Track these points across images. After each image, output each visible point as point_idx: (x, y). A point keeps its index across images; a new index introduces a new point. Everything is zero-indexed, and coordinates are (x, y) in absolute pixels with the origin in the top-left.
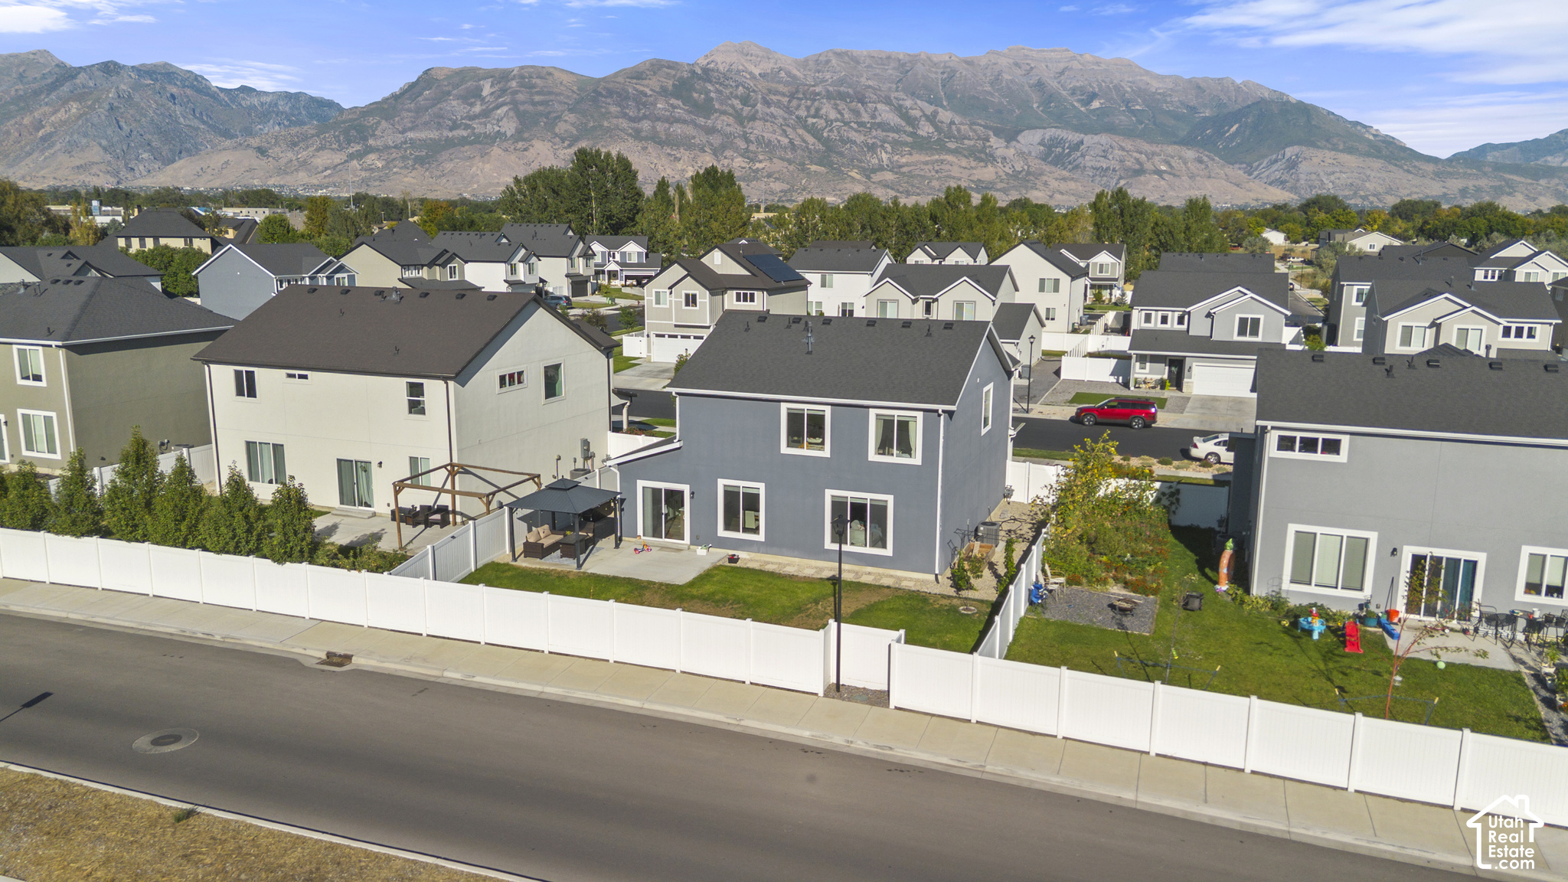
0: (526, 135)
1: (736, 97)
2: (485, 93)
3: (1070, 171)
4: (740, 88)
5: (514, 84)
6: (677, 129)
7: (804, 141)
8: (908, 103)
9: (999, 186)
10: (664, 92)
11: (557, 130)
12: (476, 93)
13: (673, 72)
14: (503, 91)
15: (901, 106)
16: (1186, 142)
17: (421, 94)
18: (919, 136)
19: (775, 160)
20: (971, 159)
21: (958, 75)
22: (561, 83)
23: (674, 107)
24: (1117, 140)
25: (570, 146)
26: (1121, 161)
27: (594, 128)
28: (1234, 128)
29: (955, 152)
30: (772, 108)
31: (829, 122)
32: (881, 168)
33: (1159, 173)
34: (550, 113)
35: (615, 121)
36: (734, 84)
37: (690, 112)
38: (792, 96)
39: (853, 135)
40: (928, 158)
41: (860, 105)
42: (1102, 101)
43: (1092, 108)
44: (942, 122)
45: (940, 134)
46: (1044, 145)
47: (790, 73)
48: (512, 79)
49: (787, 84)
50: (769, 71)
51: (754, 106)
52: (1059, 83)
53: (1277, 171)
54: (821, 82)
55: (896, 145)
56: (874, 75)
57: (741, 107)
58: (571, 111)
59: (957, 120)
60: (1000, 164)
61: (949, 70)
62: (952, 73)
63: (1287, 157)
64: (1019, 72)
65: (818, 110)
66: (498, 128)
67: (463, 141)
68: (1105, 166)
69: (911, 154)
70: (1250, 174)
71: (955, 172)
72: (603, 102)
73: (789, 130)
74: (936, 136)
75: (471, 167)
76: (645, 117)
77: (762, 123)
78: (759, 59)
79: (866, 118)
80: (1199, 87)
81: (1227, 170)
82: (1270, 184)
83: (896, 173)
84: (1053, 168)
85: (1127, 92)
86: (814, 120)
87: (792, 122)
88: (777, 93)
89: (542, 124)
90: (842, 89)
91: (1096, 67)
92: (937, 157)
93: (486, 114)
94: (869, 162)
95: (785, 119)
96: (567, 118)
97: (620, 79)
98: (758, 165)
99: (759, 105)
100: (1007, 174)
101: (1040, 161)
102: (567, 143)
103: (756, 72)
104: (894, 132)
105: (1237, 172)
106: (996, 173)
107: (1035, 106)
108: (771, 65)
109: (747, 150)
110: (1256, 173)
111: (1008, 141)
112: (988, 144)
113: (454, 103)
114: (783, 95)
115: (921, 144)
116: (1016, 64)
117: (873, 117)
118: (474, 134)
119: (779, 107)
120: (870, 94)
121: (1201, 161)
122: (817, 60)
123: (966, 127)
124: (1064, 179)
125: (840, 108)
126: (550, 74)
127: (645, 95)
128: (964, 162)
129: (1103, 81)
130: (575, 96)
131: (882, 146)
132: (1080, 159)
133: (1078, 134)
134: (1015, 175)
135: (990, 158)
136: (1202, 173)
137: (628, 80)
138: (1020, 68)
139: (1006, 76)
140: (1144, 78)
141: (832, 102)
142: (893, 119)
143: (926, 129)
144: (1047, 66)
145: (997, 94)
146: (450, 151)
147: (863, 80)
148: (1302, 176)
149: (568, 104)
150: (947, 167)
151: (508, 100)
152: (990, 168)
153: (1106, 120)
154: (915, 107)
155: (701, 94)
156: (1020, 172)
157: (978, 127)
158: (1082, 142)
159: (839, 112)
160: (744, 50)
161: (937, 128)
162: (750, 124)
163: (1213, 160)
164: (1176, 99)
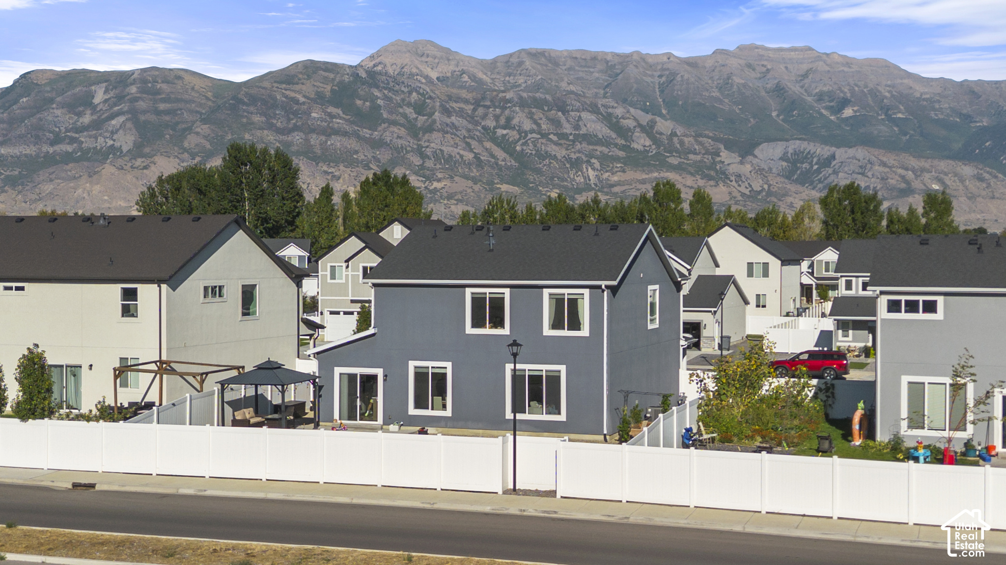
0: (147, 150)
1: (409, 105)
2: (97, 100)
4: (414, 94)
5: (133, 89)
6: (336, 142)
7: (492, 156)
8: (619, 111)
10: (320, 99)
11: (186, 145)
12: (86, 101)
13: (332, 76)
14: (120, 98)
15: (610, 115)
16: (964, 156)
17: (16, 102)
18: (633, 150)
19: (456, 178)
20: (698, 177)
21: (679, 78)
22: (193, 89)
23: (332, 116)
24: (876, 153)
29: (679, 168)
30: (453, 118)
31: (523, 133)
34: (177, 123)
35: (258, 133)
36: (406, 90)
37: (352, 123)
38: (477, 104)
39: (553, 149)
40: (645, 176)
41: (560, 114)
42: (855, 108)
43: (844, 116)
44: (661, 134)
45: (658, 147)
46: (787, 160)
47: (475, 77)
48: (132, 84)
49: (470, 89)
50: (449, 75)
51: (430, 115)
52: (802, 87)
54: (512, 88)
55: (605, 160)
56: (578, 79)
57: (415, 116)
58: (204, 121)
59: (680, 131)
60: (734, 183)
61: (667, 73)
62: (672, 77)
64: (753, 75)
65: (509, 119)
66: (111, 142)
67: (67, 158)
69: (624, 171)
72: (244, 111)
73: (474, 144)
74: (654, 150)
75: (75, 189)
76: (296, 128)
77: (440, 135)
78: (437, 61)
79: (567, 129)
80: (973, 92)
83: (607, 194)
84: (800, 188)
85: (886, 97)
86: (505, 132)
87: (478, 133)
88: (458, 99)
89: (168, 136)
90: (538, 95)
91: (846, 69)
92: (656, 174)
93: (97, 125)
94: (574, 180)
95: (469, 131)
96: (199, 130)
97: (266, 84)
98: (436, 185)
99: (436, 114)
100: (743, 195)
101: (782, 180)
103: (434, 75)
104: (603, 145)
106: (730, 193)
107: (774, 114)
108: (452, 68)
109: (422, 167)
111: (743, 156)
112: (718, 159)
113: (58, 112)
114: (466, 102)
115: (635, 160)
116: (749, 66)
117: (577, 127)
118: (81, 149)
119: (462, 116)
120: (572, 101)
121: (980, 179)
122: (507, 62)
123: (691, 139)
125: (535, 117)
126: (179, 78)
127: (297, 102)
129: (857, 85)
130: (210, 103)
131: (588, 162)
132: (832, 177)
133: (827, 148)
134: (754, 196)
135: (723, 176)
136: (984, 193)
137: (276, 85)
138: (754, 70)
139: (737, 80)
140: (906, 81)
141: (526, 110)
142: (601, 130)
143: (642, 141)
144: (786, 68)
145: (726, 101)
146: (51, 170)
147: (564, 85)
149: (201, 114)
151: (126, 109)
152: (721, 188)
153: (861, 131)
154: (628, 115)
155: (365, 100)
156: (759, 192)
157: (705, 140)
158: (833, 157)
159: (535, 122)
160: (418, 50)
161: (655, 141)
162: (426, 137)
163: (996, 177)
164: (947, 106)
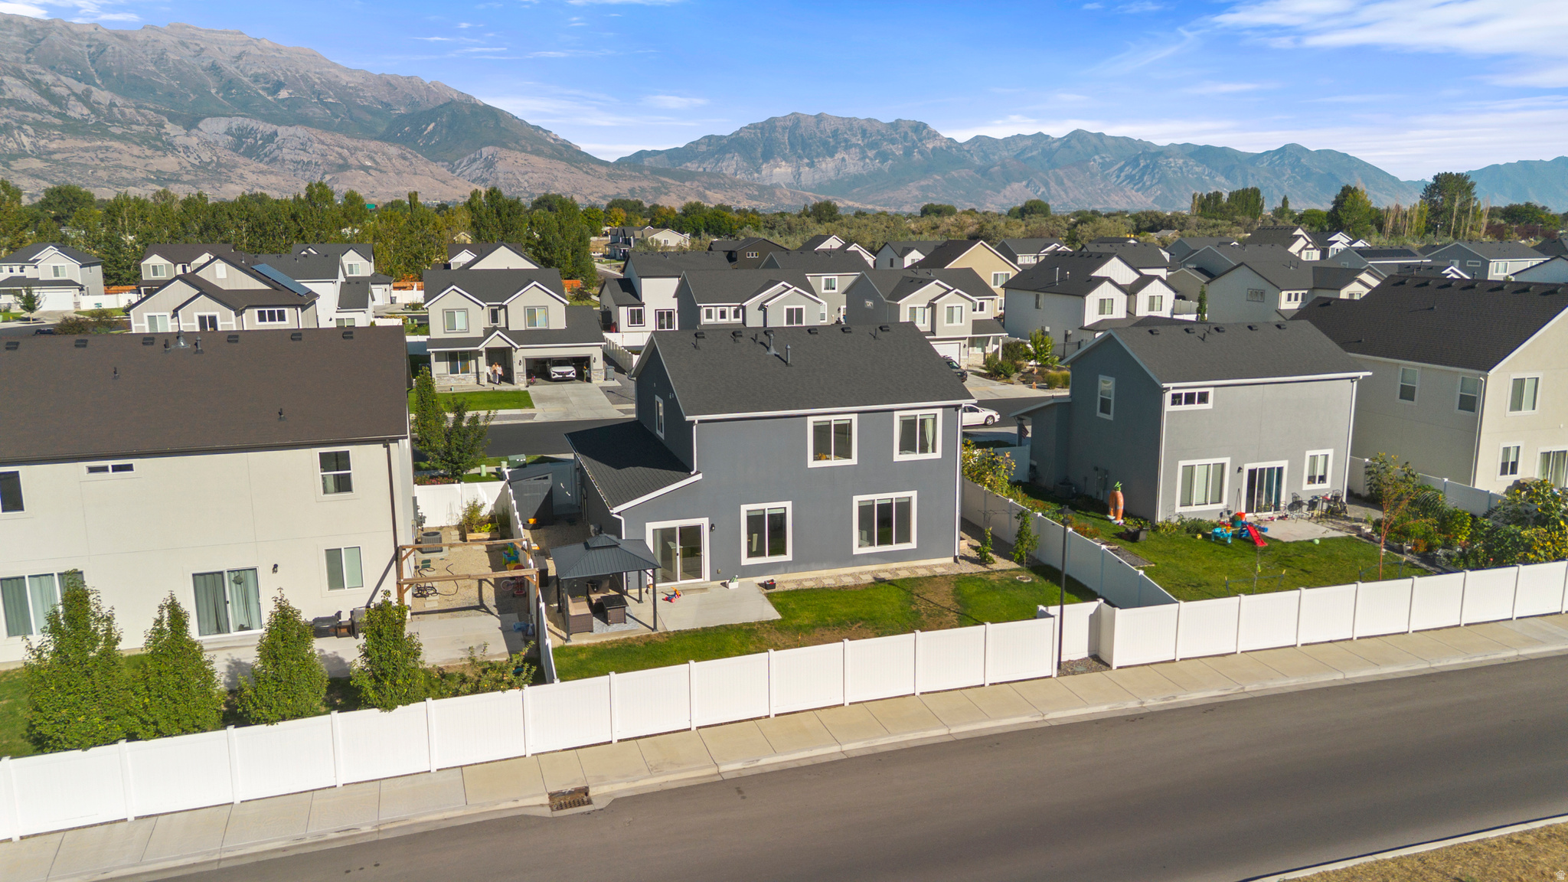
3: (268, 163)
8: (48, 78)
9: (186, 178)
15: (38, 81)
16: (387, 138)
18: (70, 118)
20: (145, 147)
21: (109, 50)
24: (314, 132)
26: (322, 155)
28: (431, 127)
29: (121, 138)
32: (23, 154)
33: (366, 169)
40: (86, 144)
42: (290, 91)
43: (280, 97)
44: (99, 103)
45: (98, 116)
46: (232, 135)
52: (237, 68)
53: (477, 169)
55: (40, 126)
60: (182, 154)
61: (97, 43)
62: (102, 48)
63: (484, 155)
64: (187, 52)
68: (305, 160)
69: (63, 139)
71: (127, 160)
74: (93, 119)
80: (389, 83)
81: (431, 167)
83: (46, 161)
84: (248, 161)
85: (316, 83)
91: (277, 55)
92: (99, 143)
100: (193, 165)
101: (230, 152)
104: (34, 112)
105: (440, 169)
106: (179, 163)
110: (458, 171)
111: (188, 129)
112: (164, 131)
115: (74, 128)
116: (183, 44)
123: (132, 110)
124: (262, 172)
128: (136, 150)
129: (288, 70)
132: (277, 152)
133: (269, 125)
134: (203, 166)
135: (169, 147)
136: (408, 170)
138: (188, 48)
139: (172, 56)
140: (331, 70)
142: (31, 96)
143: (79, 110)
144: (220, 49)
145: (163, 75)
148: (500, 175)
150: (115, 155)
152: (171, 158)
153: (298, 111)
154: (59, 83)
156: (209, 164)
157: (146, 112)
161: (93, 110)
163: (416, 157)
164: (369, 94)
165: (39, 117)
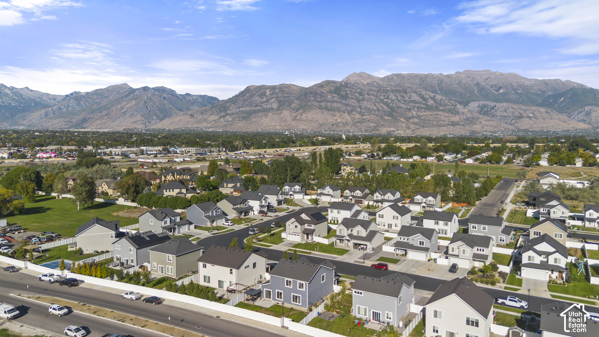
0: (281, 108)
1: (357, 93)
2: (267, 94)
3: (491, 117)
4: (359, 89)
5: (277, 91)
6: (335, 105)
7: (383, 108)
8: (424, 93)
9: (461, 123)
10: (330, 92)
11: (292, 107)
12: (264, 94)
13: (334, 85)
14: (274, 93)
15: (421, 94)
16: (541, 105)
17: (245, 95)
18: (428, 105)
19: (371, 115)
20: (449, 113)
21: (444, 81)
22: (294, 90)
23: (334, 97)
24: (510, 105)
25: (296, 112)
26: (512, 113)
27: (305, 105)
28: (562, 99)
29: (443, 111)
30: (371, 96)
31: (392, 101)
32: (413, 117)
33: (530, 118)
34: (289, 100)
35: (312, 103)
36: (356, 88)
37: (340, 99)
38: (378, 92)
39: (402, 105)
40: (432, 113)
41: (404, 94)
42: (504, 90)
43: (500, 92)
44: (437, 100)
45: (436, 104)
46: (479, 107)
47: (378, 83)
48: (277, 89)
49: (376, 87)
50: (370, 83)
51: (364, 96)
52: (486, 83)
53: (581, 116)
54: (389, 86)
55: (419, 108)
56: (411, 82)
57: (359, 96)
58: (297, 99)
59: (444, 98)
60: (461, 115)
61: (440, 80)
62: (442, 81)
63: (586, 110)
64: (469, 79)
65: (388, 96)
66: (271, 106)
67: (259, 111)
68: (505, 115)
69: (425, 112)
70: (570, 118)
71: (443, 118)
72: (308, 96)
73: (377, 104)
74: (435, 105)
75: (261, 120)
76: (323, 101)
77: (366, 102)
78: (366, 78)
79: (407, 99)
81: (559, 116)
82: (579, 121)
83: (419, 119)
84: (483, 116)
85: (514, 86)
86: (387, 100)
87: (378, 101)
88: (372, 90)
89: (287, 104)
90: (398, 88)
91: (501, 77)
92: (435, 113)
93: (267, 101)
94: (408, 115)
95: (375, 100)
96: (295, 102)
97: (315, 88)
98: (365, 117)
100: (464, 119)
101: (478, 114)
102: (295, 111)
103: (365, 83)
105: (564, 117)
107: (476, 92)
108: (371, 80)
109: (361, 112)
110: (572, 117)
111: (464, 106)
112: (456, 107)
113: (257, 98)
114: (375, 91)
115: (429, 108)
116: (468, 77)
117: (410, 98)
118: (263, 108)
119: (373, 96)
120: (409, 90)
121: (547, 112)
122: (388, 78)
123: (447, 101)
124: (488, 120)
125: (397, 95)
126: (290, 87)
127: (324, 93)
128: (446, 115)
129: (504, 82)
130: (299, 94)
131: (413, 109)
132: (495, 113)
133: (494, 103)
134: (468, 119)
135: (457, 113)
136: (548, 117)
137: (318, 88)
139: (464, 81)
140: (522, 80)
141: (394, 93)
142: (418, 99)
143: (431, 102)
144: (480, 77)
145: (460, 88)
146: (255, 114)
147: (406, 84)
148: (593, 118)
149: (296, 97)
150: (440, 116)
151: (275, 96)
152: (457, 117)
153: (506, 97)
154: (426, 94)
155: (344, 92)
156: (470, 118)
157: (452, 101)
158: (495, 106)
159: (397, 97)
160: (361, 75)
161: (435, 102)
162: (362, 102)
163: (553, 112)
164: (536, 88)
165: (419, 105)
